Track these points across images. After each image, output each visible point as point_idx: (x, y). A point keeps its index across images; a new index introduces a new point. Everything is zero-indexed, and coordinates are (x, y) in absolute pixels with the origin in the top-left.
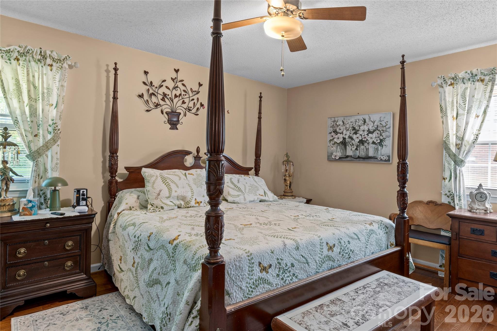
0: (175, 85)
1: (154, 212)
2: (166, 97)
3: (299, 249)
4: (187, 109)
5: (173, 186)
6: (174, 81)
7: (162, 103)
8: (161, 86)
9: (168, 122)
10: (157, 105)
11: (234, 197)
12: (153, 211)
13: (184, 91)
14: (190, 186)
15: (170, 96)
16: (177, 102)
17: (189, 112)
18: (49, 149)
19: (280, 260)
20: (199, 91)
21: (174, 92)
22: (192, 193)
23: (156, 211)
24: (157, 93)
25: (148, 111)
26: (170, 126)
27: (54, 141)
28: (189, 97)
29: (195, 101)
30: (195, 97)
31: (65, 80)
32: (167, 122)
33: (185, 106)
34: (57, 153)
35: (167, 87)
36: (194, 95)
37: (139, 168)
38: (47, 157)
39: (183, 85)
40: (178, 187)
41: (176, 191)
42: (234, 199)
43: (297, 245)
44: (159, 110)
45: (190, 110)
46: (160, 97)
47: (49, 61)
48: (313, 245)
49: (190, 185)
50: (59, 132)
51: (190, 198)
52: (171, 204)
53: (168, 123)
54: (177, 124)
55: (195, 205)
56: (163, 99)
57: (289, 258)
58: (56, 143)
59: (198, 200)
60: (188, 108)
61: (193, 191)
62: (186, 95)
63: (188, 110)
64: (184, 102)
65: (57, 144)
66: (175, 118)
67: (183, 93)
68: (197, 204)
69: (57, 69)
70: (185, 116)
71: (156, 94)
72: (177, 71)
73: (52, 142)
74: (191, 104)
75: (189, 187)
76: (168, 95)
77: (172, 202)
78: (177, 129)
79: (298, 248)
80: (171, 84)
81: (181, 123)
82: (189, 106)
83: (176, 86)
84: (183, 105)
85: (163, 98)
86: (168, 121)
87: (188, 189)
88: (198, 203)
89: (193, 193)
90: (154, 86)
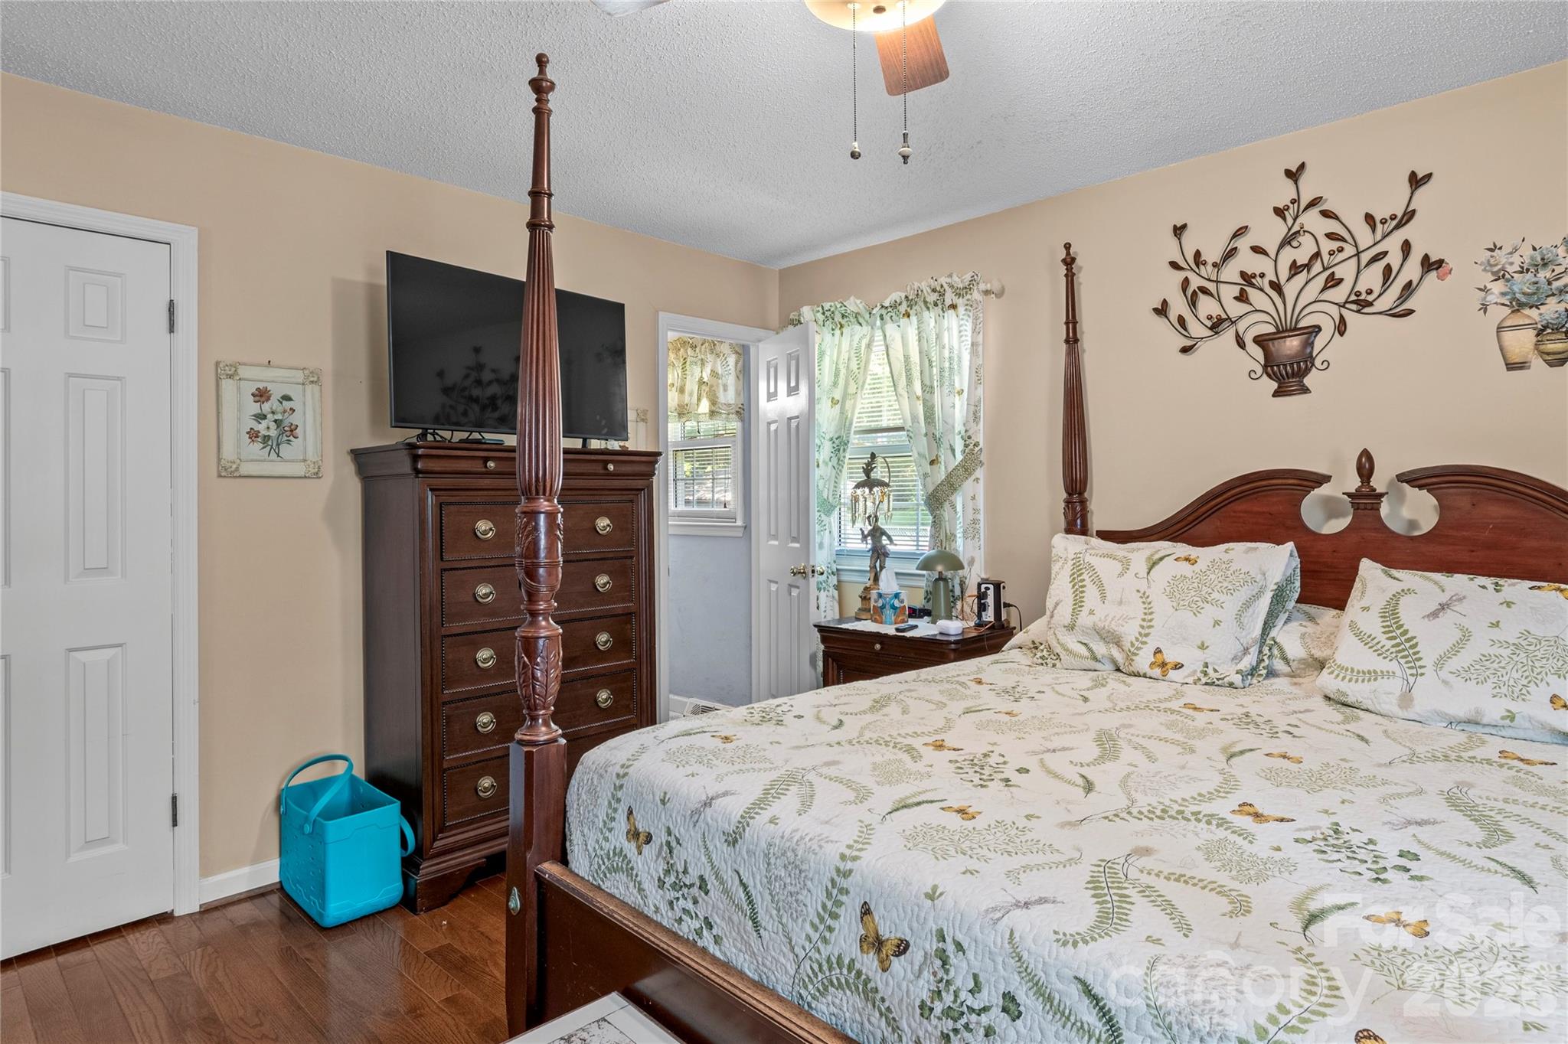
0: (1289, 230)
1: (1042, 664)
2: (1252, 285)
3: (737, 846)
4: (1353, 302)
5: (1091, 593)
6: (1284, 219)
7: (1235, 309)
8: (1230, 254)
9: (1265, 371)
10: (1217, 325)
11: (1344, 678)
12: (1040, 661)
13: (1331, 236)
14: (1149, 600)
15: (1270, 276)
16: (1304, 291)
17: (1358, 311)
18: (955, 489)
19: (673, 836)
20: (1410, 209)
21: (1288, 256)
22: (1142, 627)
23: (1047, 664)
24: (1217, 282)
25: (1185, 350)
26: (1275, 385)
27: (966, 470)
28: (1358, 254)
29: (1394, 259)
30: (1393, 245)
31: (977, 330)
32: (1259, 370)
33: (1339, 294)
34: (973, 498)
35: (1257, 250)
36: (1384, 237)
37: (1135, 534)
38: (954, 507)
39: (1326, 214)
40: (1103, 598)
41: (1092, 612)
42: (1344, 686)
43: (737, 827)
44: (1228, 336)
45: (1362, 304)
46: (1229, 293)
47: (949, 298)
48: (796, 868)
49: (1148, 597)
50: (977, 449)
51: (1132, 643)
52: (1083, 650)
53: (1265, 375)
54: (1307, 371)
55: (1150, 673)
56: (1242, 298)
57: (697, 853)
58: (970, 474)
59: (1170, 656)
60: (1353, 298)
61: (1151, 621)
62: (1341, 250)
63: (1354, 307)
64: (1333, 282)
65: (973, 477)
66: (1292, 352)
67: (1327, 246)
68: (1157, 672)
69: (966, 310)
70: (1342, 334)
71: (1211, 287)
72: (1293, 175)
73: (961, 472)
74: (1372, 278)
75: (1144, 603)
76: (1262, 275)
77: (1085, 644)
78: (1305, 390)
79: (735, 841)
80: (1271, 232)
81: (1326, 364)
82: (1361, 287)
83: (1296, 228)
84: (1330, 294)
85: (1242, 291)
86: (1265, 367)
87: (1137, 609)
88: (1163, 665)
89: (1150, 627)
90: (1205, 264)
